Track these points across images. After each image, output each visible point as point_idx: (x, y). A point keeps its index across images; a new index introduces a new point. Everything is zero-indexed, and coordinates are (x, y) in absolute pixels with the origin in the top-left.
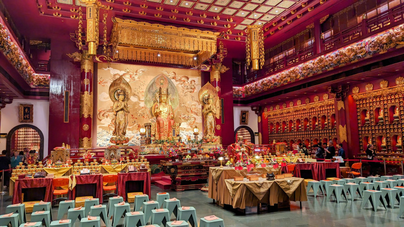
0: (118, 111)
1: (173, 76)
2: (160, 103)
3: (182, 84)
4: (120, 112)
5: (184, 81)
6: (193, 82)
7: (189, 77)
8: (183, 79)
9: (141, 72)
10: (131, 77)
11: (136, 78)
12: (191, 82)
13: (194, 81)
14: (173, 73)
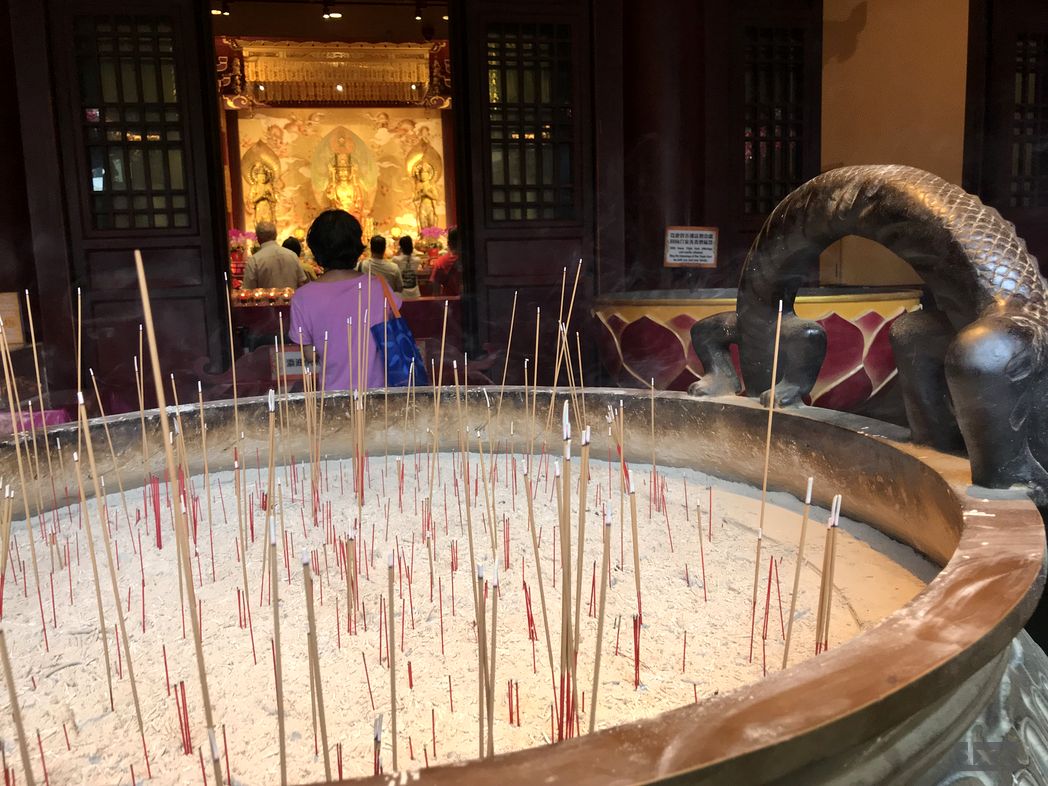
0: (258, 202)
1: (383, 121)
2: (339, 181)
3: (401, 136)
4: (262, 203)
5: (406, 131)
6: (425, 131)
7: (416, 120)
8: (406, 126)
9: (317, 119)
10: (299, 130)
11: (309, 131)
12: (421, 131)
13: (428, 129)
14: (382, 116)
